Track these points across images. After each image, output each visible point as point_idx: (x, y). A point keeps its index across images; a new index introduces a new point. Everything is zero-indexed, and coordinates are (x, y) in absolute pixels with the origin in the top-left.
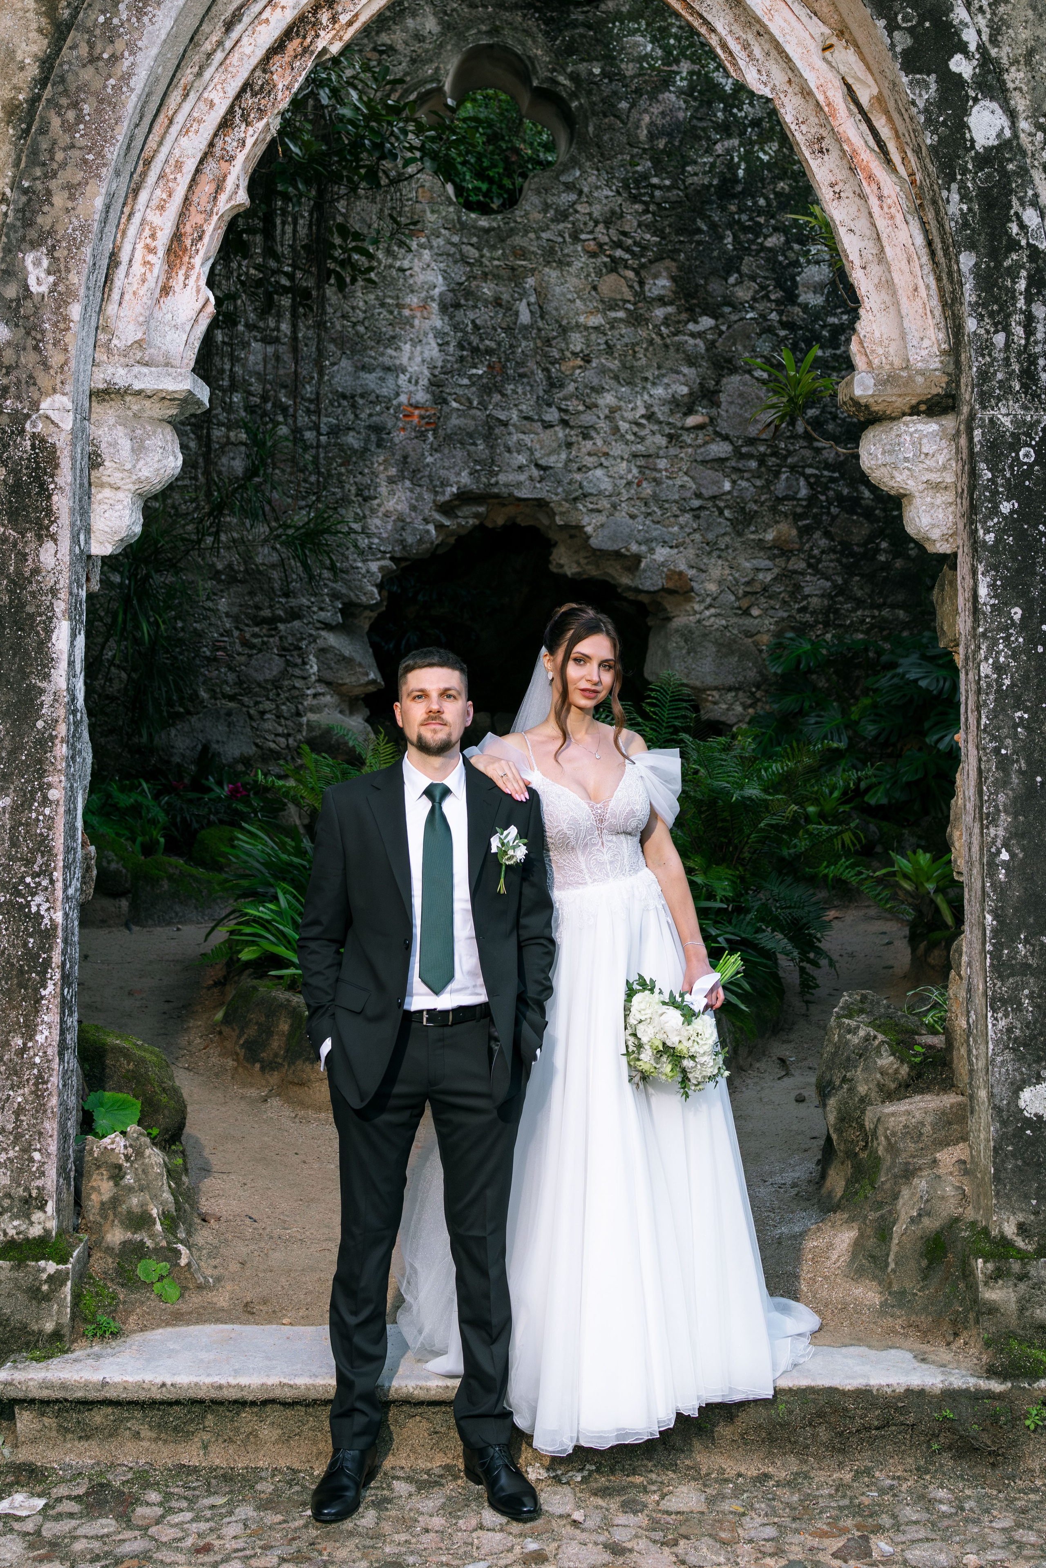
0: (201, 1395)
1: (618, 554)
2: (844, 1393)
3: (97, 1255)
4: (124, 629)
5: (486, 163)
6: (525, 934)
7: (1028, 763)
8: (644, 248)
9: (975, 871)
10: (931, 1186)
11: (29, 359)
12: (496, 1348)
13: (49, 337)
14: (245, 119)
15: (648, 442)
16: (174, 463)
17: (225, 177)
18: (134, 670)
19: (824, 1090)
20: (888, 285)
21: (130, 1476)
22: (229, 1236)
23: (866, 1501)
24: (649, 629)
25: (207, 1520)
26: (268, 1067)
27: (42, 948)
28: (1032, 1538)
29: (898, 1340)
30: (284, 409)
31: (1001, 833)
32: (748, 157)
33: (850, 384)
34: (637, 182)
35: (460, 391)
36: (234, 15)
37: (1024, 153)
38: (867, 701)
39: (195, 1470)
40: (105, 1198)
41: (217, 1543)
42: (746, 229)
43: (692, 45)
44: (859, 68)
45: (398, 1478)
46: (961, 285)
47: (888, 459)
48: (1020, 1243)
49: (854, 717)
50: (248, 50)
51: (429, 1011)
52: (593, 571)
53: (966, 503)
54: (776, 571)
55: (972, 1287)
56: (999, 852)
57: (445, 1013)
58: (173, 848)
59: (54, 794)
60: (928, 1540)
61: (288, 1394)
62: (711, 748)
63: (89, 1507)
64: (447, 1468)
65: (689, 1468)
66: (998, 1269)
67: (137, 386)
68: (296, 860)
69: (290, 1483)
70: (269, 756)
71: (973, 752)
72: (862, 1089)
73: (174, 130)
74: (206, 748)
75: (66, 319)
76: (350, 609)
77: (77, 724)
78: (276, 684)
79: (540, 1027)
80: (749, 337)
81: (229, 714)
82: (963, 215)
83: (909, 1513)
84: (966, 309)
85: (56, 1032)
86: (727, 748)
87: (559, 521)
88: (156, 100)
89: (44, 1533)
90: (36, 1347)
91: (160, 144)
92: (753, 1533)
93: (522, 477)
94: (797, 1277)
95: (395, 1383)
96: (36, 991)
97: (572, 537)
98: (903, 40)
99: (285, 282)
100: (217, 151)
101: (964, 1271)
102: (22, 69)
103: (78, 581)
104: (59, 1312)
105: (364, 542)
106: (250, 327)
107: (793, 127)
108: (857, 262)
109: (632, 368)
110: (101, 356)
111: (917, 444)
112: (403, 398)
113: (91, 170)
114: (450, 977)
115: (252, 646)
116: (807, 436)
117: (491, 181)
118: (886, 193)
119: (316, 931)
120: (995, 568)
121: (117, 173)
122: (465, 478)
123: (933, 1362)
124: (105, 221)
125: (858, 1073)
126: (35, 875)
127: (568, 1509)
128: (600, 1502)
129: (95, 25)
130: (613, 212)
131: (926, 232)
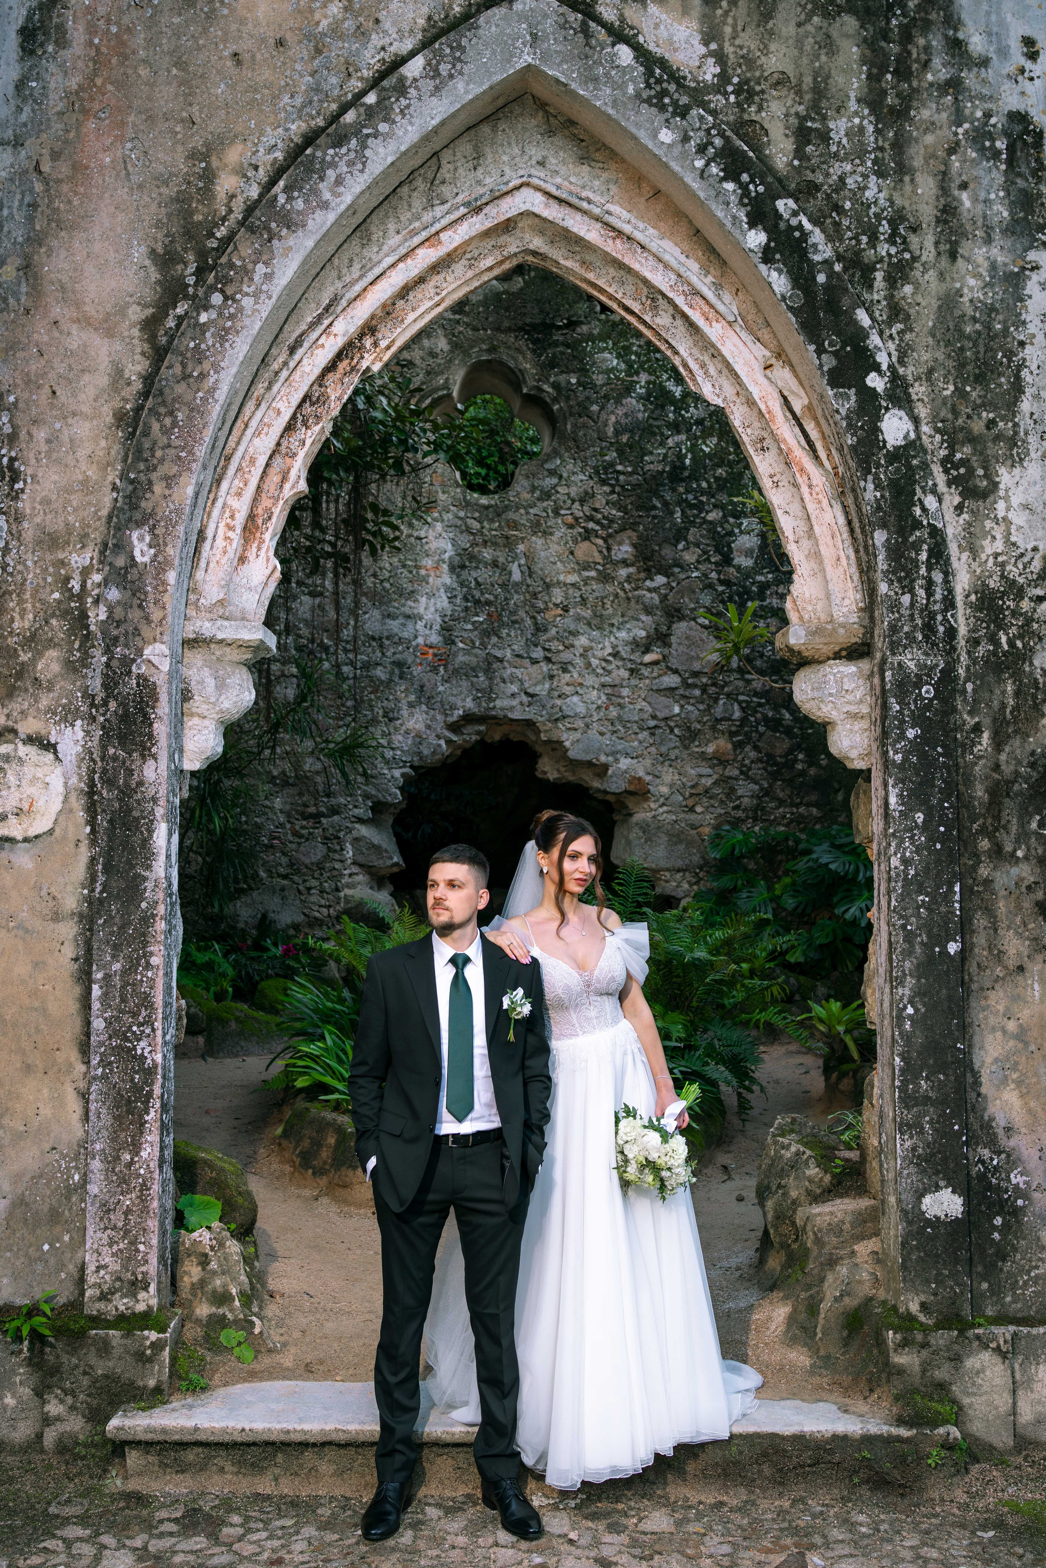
0: (273, 1438)
1: (590, 764)
2: (783, 1438)
3: (188, 1325)
4: (200, 823)
5: (485, 453)
6: (529, 1073)
7: (929, 937)
8: (611, 521)
9: (886, 1022)
10: (850, 1272)
11: (135, 614)
12: (507, 1402)
13: (151, 597)
14: (305, 424)
15: (614, 675)
16: (249, 696)
17: (289, 469)
18: (208, 855)
19: (762, 1194)
20: (816, 555)
21: (217, 1502)
22: (292, 1309)
23: (802, 1524)
24: (614, 823)
25: (279, 1538)
26: (319, 1172)
27: (146, 1083)
28: (934, 1554)
29: (825, 1395)
30: (326, 649)
31: (907, 992)
32: (694, 449)
33: (785, 635)
34: (605, 469)
35: (465, 635)
36: (296, 341)
37: (925, 451)
38: (787, 880)
39: (268, 1498)
40: (195, 1280)
41: (287, 1557)
42: (692, 506)
43: (649, 360)
44: (793, 384)
45: (429, 1505)
46: (876, 556)
47: (816, 694)
48: (922, 1318)
49: (778, 893)
50: (307, 369)
51: (454, 1135)
52: (570, 777)
53: (879, 730)
54: (715, 777)
55: (884, 1353)
56: (905, 1008)
57: (466, 1136)
58: (238, 995)
59: (155, 960)
60: (852, 1556)
61: (342, 1438)
62: (668, 920)
63: (185, 1527)
64: (468, 1496)
65: (660, 1497)
66: (905, 1339)
67: (220, 636)
68: (338, 1007)
69: (344, 1508)
70: (315, 923)
71: (884, 927)
72: (794, 1194)
73: (249, 432)
74: (264, 916)
75: (164, 583)
76: (378, 808)
77: (172, 904)
78: (320, 866)
79: (541, 1147)
80: (694, 592)
81: (283, 889)
82: (876, 499)
83: (836, 1534)
84: (879, 575)
85: (157, 1149)
86: (680, 919)
87: (543, 737)
88: (235, 408)
89: (150, 1548)
90: (142, 1400)
91: (238, 443)
92: (712, 1550)
93: (515, 703)
94: (745, 1344)
95: (427, 1429)
96: (141, 1117)
97: (553, 750)
98: (829, 362)
99: (328, 549)
100: (283, 449)
101: (877, 1340)
102: (129, 384)
103: (173, 791)
104: (159, 1371)
105: (389, 754)
106: (300, 583)
107: (740, 430)
108: (791, 538)
109: (601, 616)
110: (191, 612)
111: (840, 682)
112: (420, 640)
113: (184, 465)
114: (471, 1108)
115: (301, 836)
116: (741, 671)
117: (488, 467)
118: (814, 483)
119: (363, 1069)
120: (903, 781)
121: (205, 467)
122: (469, 704)
123: (854, 1413)
124: (195, 505)
125: (791, 1181)
126: (140, 1025)
127: (565, 1530)
128: (590, 1524)
129: (187, 349)
130: (586, 493)
131: (847, 513)
